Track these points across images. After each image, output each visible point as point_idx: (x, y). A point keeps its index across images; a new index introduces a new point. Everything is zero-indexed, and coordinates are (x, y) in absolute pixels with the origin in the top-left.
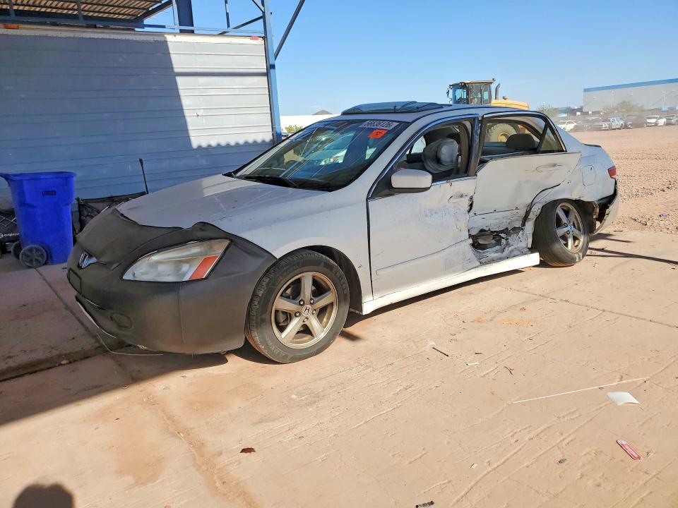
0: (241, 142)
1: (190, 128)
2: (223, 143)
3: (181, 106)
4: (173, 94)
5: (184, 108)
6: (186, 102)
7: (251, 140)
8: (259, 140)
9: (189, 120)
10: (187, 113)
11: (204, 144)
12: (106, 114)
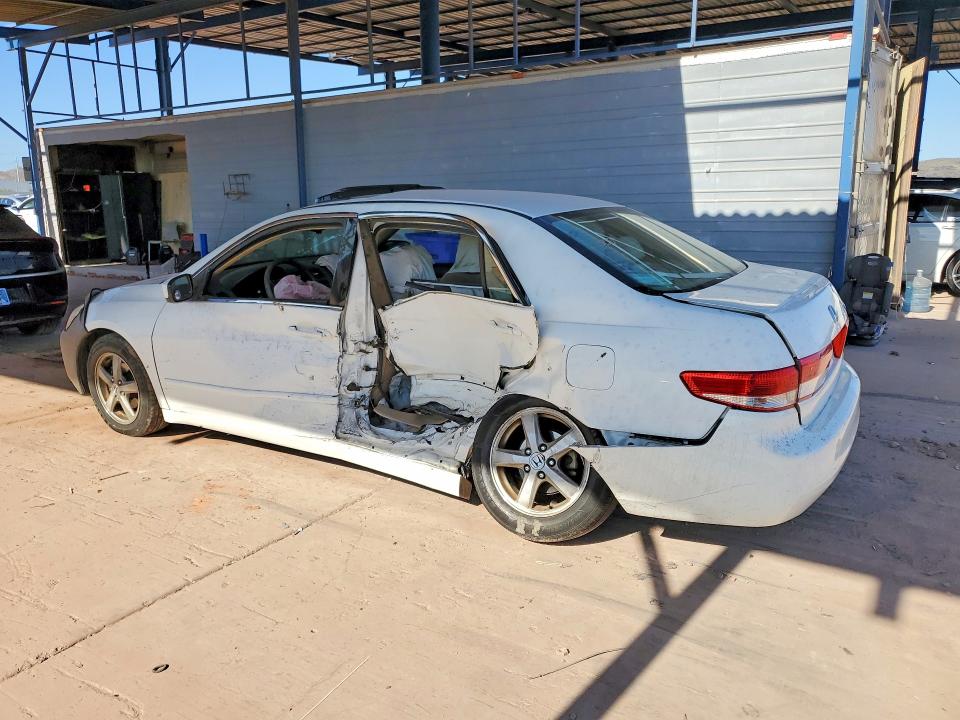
0: (778, 211)
1: (695, 189)
2: (744, 211)
3: (687, 159)
4: (679, 140)
5: (691, 161)
6: (694, 152)
7: (795, 210)
8: (813, 210)
9: (695, 179)
10: (694, 169)
11: (713, 212)
12: (589, 170)
